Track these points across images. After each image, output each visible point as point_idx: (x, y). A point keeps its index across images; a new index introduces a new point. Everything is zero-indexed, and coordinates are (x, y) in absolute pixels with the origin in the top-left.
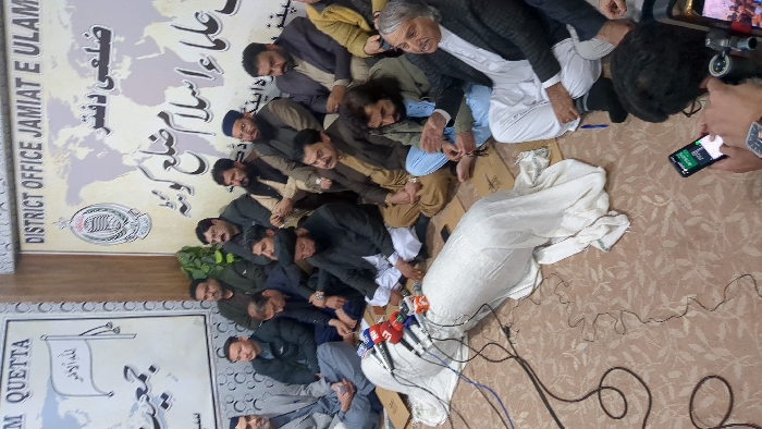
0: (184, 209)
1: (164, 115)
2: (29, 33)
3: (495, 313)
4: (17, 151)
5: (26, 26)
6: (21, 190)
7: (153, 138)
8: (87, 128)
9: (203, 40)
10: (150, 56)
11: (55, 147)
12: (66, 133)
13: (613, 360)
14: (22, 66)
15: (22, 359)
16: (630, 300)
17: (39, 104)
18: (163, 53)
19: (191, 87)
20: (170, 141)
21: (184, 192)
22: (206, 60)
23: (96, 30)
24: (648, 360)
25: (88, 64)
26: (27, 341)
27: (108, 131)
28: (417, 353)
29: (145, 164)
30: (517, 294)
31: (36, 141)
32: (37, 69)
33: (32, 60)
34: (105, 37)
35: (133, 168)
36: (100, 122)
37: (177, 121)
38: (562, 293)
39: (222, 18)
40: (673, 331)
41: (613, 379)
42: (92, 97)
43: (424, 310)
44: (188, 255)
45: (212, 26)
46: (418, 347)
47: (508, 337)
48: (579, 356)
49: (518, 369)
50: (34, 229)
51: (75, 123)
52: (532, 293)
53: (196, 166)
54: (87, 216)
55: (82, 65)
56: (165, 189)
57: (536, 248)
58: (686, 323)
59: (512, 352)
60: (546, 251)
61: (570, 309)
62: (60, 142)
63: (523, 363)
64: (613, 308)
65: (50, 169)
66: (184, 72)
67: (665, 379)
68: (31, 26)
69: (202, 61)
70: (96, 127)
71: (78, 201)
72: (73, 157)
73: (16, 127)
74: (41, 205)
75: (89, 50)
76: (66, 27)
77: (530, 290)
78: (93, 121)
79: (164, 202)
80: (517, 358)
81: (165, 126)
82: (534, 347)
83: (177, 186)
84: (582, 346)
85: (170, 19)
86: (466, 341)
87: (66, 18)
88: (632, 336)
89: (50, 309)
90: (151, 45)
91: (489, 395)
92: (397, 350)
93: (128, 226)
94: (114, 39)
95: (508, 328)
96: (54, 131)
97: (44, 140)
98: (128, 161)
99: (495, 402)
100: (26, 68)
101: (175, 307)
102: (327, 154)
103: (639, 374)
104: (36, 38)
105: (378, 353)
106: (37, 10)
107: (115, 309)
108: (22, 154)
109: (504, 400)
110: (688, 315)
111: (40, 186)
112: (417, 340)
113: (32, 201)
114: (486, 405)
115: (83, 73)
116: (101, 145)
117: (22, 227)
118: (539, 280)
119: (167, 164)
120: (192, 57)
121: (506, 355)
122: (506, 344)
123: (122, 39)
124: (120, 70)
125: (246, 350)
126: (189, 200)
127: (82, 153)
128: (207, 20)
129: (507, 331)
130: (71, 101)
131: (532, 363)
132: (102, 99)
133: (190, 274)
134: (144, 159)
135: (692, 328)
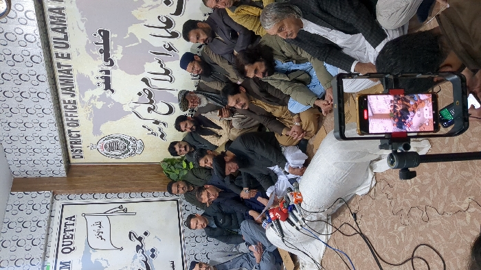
0: (162, 136)
1: (145, 80)
2: (62, 36)
3: (347, 203)
4: (63, 105)
5: (60, 32)
6: (67, 128)
7: (140, 94)
8: (101, 90)
9: (164, 33)
10: (134, 45)
11: (83, 102)
12: (89, 94)
13: (421, 239)
14: (60, 55)
15: (71, 227)
16: (431, 199)
17: (72, 77)
18: (141, 42)
19: (160, 62)
20: (150, 95)
21: (161, 126)
22: (167, 44)
23: (100, 31)
24: (443, 240)
25: (97, 52)
26: (74, 217)
27: (113, 91)
28: (297, 229)
29: (137, 110)
30: (362, 191)
31: (73, 99)
32: (68, 57)
33: (65, 52)
34: (106, 35)
35: (129, 113)
36: (108, 86)
37: (153, 83)
38: (388, 192)
39: (175, 18)
40: (459, 221)
41: (422, 251)
42: (101, 71)
43: (299, 202)
44: (167, 164)
45: (169, 24)
46: (298, 224)
47: (355, 220)
48: (400, 235)
49: (362, 241)
50: (76, 151)
51: (93, 87)
52: (370, 191)
53: (167, 110)
54: (106, 142)
55: (94, 53)
56: (150, 124)
57: (372, 162)
58: (468, 216)
59: (358, 230)
60: (378, 163)
61: (393, 203)
62: (86, 99)
63: (365, 238)
64: (421, 203)
65: (82, 115)
66: (154, 53)
67: (454, 254)
68: (63, 32)
69: (164, 45)
70: (106, 89)
71: (100, 133)
72: (94, 108)
73: (60, 91)
74: (79, 136)
75: (97, 44)
76: (83, 31)
77: (368, 190)
78: (103, 86)
79: (150, 132)
80: (361, 234)
81: (146, 87)
82: (372, 227)
83: (157, 122)
84: (401, 228)
85: (143, 22)
86: (330, 221)
87: (82, 25)
88: (433, 223)
89: (88, 197)
90: (133, 38)
91: (345, 257)
92: (285, 225)
93: (130, 147)
94: (111, 36)
95: (355, 214)
96: (82, 92)
97: (76, 98)
98: (126, 108)
99: (348, 262)
100: (62, 57)
101: (160, 195)
102: (243, 101)
103: (438, 250)
104: (66, 38)
105: (275, 226)
106: (65, 22)
107: (125, 197)
108: (65, 107)
109: (353, 262)
110: (469, 210)
111: (78, 125)
112: (297, 220)
113: (74, 134)
114: (343, 264)
115: (95, 57)
116: (110, 100)
117: (70, 149)
118: (374, 183)
119: (149, 110)
120: (158, 43)
121: (354, 231)
122: (355, 224)
123: (116, 36)
124: (116, 55)
125: (201, 223)
126: (165, 130)
127: (99, 105)
128: (165, 20)
129: (355, 216)
130: (90, 74)
131: (371, 238)
132: (108, 72)
133: (169, 175)
134: (136, 107)
135: (472, 219)
